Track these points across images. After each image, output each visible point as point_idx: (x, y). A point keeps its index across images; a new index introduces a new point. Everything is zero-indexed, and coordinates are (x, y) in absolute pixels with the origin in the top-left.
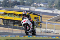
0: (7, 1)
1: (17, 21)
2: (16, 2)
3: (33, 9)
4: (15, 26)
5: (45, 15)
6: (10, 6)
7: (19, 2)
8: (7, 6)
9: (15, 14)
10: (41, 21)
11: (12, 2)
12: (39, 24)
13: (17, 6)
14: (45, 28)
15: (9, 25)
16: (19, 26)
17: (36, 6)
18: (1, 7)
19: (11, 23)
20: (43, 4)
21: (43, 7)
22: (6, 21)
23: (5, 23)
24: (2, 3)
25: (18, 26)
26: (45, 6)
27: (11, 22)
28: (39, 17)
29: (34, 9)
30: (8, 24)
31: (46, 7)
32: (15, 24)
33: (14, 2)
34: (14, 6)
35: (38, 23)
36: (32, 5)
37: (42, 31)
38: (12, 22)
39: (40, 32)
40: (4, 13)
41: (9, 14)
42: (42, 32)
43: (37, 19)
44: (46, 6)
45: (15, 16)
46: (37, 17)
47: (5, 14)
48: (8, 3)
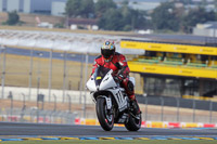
0: (170, 10)
1: (193, 78)
2: (202, 10)
4: (187, 96)
6: (181, 25)
7: (212, 13)
8: (171, 28)
9: (185, 56)
11: (187, 12)
13: (206, 26)
15: (165, 93)
16: (202, 98)
18: (148, 32)
19: (171, 89)
22: (153, 80)
23: (152, 87)
24: (152, 15)
25: (197, 97)
27: (171, 83)
30: (161, 91)
32: (187, 92)
33: (193, 13)
34: (195, 26)
38: (177, 86)
40: (146, 51)
41: (165, 54)
45: (185, 62)
47: (151, 55)
48: (172, 16)
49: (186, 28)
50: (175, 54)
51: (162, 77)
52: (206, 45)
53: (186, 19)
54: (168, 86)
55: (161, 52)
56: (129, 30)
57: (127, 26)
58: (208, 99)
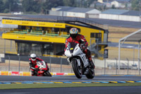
1: (50, 43)
3: (94, 14)
4: (46, 55)
5: (122, 27)
6: (41, 8)
8: (35, 11)
10: (107, 42)
12: (103, 50)
13: (57, 9)
14: (116, 59)
16: (55, 56)
17: (103, 8)
18: (20, 13)
19: (36, 50)
20: (119, 2)
21: (119, 8)
22: (23, 45)
23: (23, 49)
25: (52, 56)
26: (124, 6)
27: (35, 46)
28: (102, 32)
29: (98, 15)
30: (29, 52)
31: (126, 8)
32: (46, 53)
34: (50, 9)
35: (100, 47)
36: (92, 5)
37: (108, 66)
38: (39, 48)
39: (105, 68)
40: (19, 26)
41: (31, 28)
42: (110, 68)
43: (96, 37)
44: (126, 5)
45: (44, 33)
46: (97, 34)
49: (44, 11)
50: (37, 27)
51: (30, 43)
52: (58, 22)
53: (44, 5)
54: (33, 48)
55: (28, 26)
56: (7, 12)
57: (6, 10)
58: (59, 57)
